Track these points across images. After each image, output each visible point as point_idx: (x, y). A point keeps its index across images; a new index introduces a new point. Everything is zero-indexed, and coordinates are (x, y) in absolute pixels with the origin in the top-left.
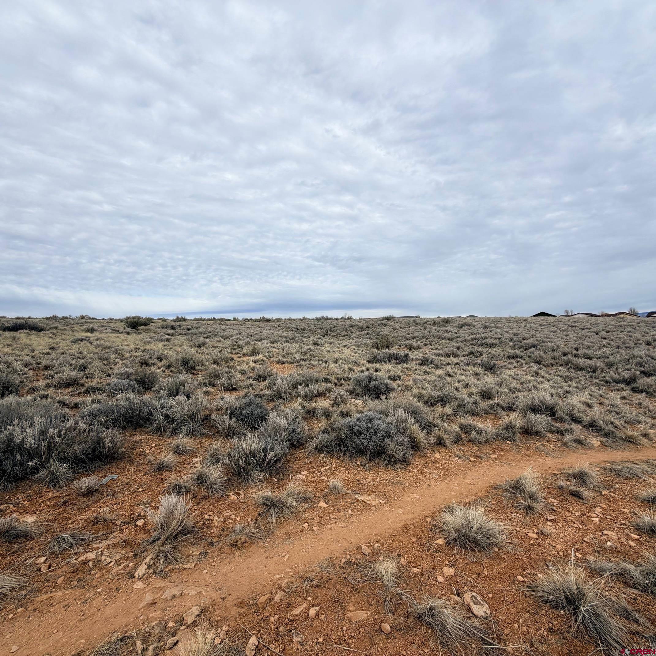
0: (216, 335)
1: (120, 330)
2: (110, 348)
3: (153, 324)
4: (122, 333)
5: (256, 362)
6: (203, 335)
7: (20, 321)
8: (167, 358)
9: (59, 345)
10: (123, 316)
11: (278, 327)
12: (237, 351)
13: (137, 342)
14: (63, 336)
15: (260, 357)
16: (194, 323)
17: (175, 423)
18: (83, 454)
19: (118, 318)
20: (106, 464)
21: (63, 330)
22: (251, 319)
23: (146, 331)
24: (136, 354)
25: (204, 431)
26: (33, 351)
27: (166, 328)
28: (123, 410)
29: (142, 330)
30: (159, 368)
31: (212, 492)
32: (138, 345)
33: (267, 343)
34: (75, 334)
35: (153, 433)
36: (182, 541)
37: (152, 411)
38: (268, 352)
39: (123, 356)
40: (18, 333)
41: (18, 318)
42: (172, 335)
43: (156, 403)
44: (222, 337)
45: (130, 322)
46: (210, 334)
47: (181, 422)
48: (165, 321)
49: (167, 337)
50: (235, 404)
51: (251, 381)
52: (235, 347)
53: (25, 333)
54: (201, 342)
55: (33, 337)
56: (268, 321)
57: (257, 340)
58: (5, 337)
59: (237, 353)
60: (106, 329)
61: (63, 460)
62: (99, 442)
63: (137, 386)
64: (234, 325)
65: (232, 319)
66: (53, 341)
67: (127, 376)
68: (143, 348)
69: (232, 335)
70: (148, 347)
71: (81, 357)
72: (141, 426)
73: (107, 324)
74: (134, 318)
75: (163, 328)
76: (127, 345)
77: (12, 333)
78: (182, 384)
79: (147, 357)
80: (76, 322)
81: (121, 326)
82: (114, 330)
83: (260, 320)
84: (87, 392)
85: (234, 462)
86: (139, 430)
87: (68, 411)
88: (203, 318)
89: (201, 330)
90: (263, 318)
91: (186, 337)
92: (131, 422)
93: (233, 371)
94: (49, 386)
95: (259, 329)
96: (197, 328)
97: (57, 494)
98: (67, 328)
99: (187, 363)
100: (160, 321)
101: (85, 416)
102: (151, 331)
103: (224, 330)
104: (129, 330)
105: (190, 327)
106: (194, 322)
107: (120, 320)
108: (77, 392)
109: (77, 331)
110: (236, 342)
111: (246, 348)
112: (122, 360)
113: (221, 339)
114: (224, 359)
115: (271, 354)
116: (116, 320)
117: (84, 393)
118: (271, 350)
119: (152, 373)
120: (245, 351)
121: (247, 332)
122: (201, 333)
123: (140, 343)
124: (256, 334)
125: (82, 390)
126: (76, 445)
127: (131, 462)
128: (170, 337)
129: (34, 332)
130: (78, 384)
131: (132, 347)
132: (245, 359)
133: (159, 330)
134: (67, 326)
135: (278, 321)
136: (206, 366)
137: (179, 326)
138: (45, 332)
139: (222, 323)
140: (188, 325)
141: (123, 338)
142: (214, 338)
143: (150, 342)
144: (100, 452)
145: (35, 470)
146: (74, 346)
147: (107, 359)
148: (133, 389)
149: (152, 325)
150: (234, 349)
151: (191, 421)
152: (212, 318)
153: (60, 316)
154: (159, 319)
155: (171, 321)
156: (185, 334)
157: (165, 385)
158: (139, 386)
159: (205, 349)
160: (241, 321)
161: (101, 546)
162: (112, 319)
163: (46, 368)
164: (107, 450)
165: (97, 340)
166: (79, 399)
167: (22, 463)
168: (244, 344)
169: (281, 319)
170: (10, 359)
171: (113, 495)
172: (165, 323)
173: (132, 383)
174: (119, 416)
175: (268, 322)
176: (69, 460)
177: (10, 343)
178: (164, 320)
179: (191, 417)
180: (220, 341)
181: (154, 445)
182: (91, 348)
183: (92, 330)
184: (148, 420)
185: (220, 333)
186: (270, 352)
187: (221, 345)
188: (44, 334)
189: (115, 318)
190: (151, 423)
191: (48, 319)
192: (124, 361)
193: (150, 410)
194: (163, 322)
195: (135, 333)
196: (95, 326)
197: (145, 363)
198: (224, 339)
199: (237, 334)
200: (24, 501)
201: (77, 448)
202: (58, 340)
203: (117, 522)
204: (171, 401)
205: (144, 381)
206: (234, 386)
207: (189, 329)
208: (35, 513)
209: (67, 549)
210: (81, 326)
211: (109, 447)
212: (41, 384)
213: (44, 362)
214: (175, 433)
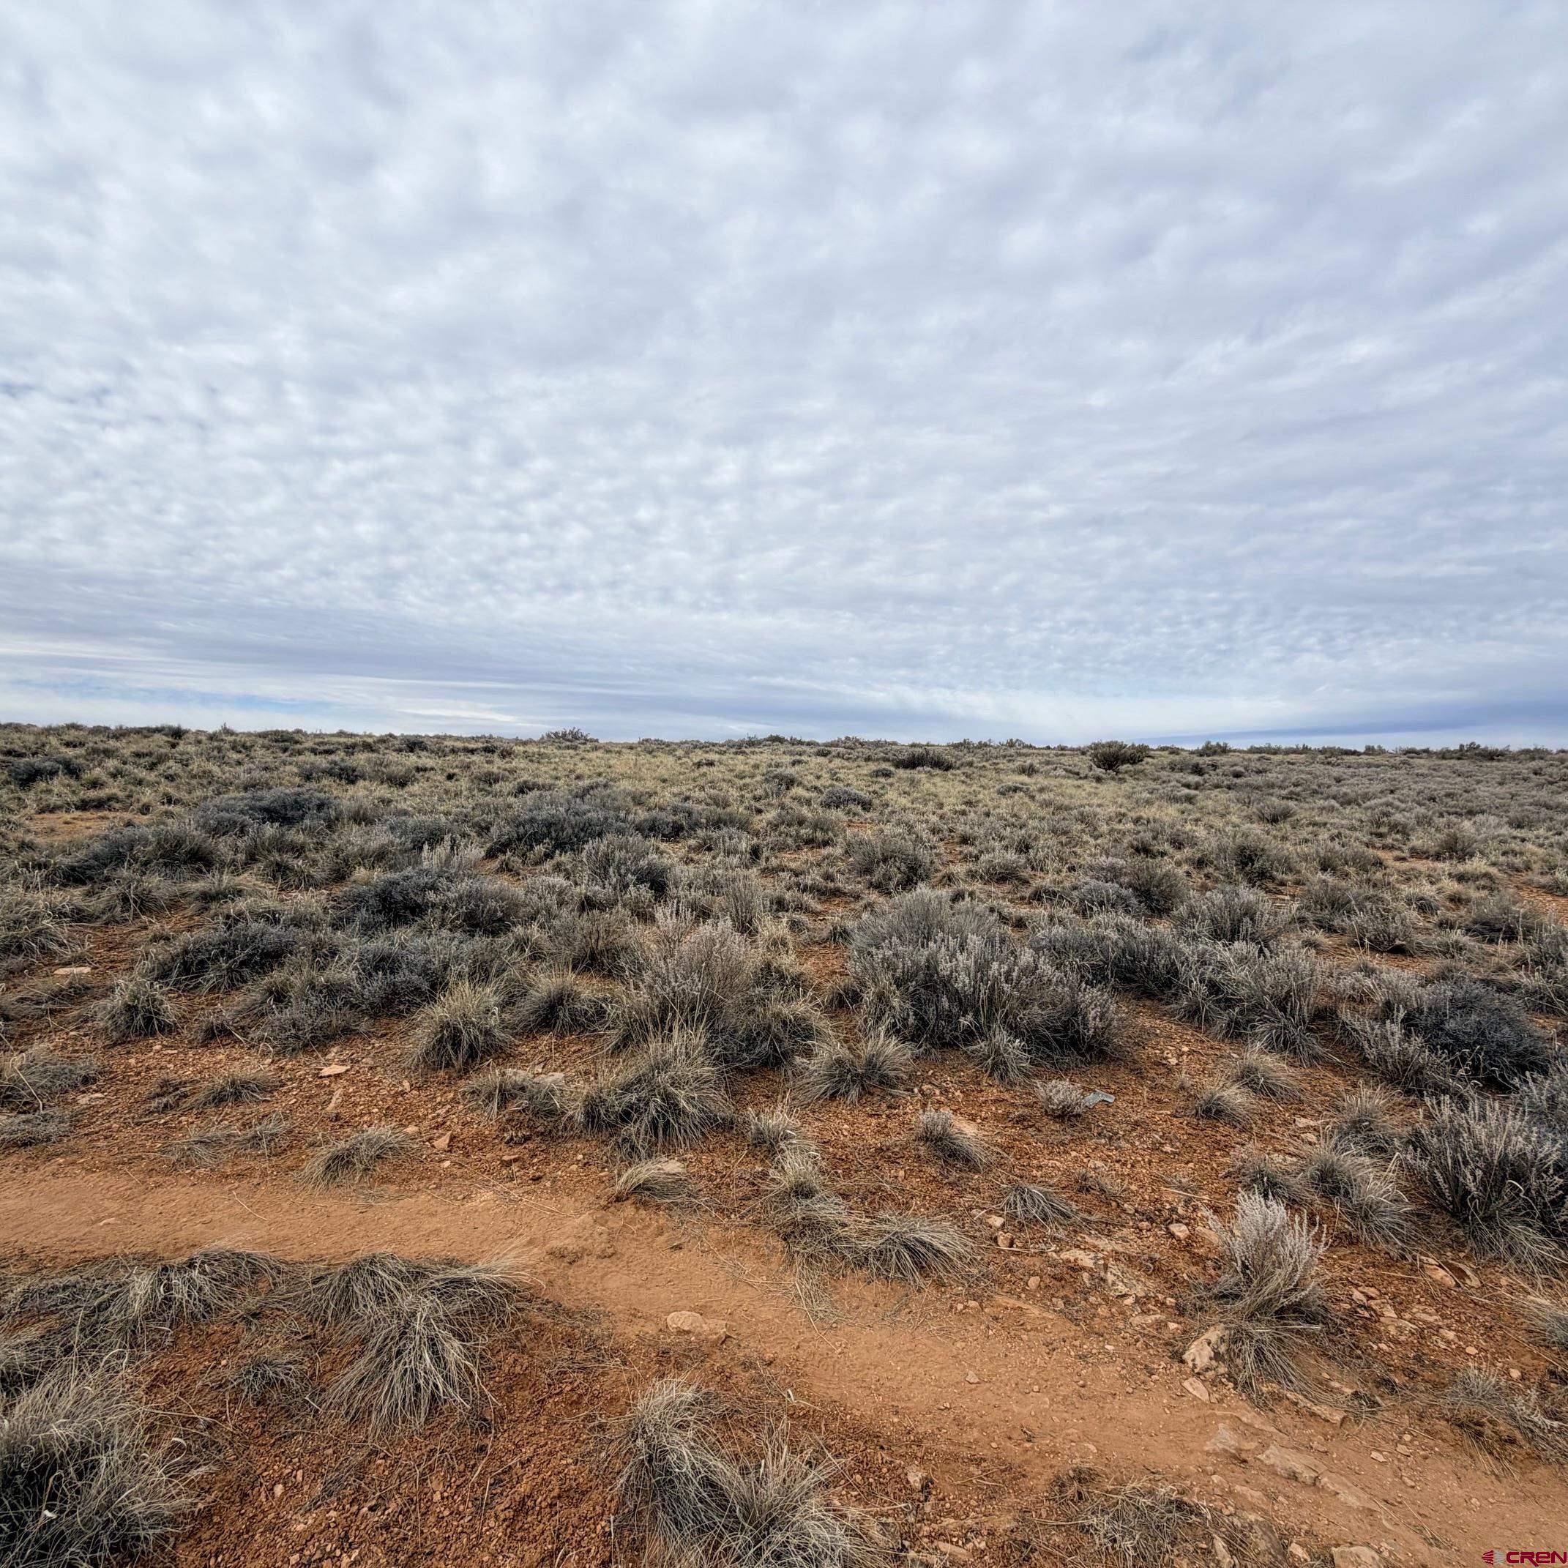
0: (1315, 792)
1: (1081, 771)
2: (1068, 808)
3: (1150, 760)
4: (1086, 777)
5: (1461, 878)
6: (1276, 791)
7: (918, 751)
8: (1193, 842)
9: (981, 797)
10: (1084, 742)
11: (1532, 776)
12: (1389, 841)
13: (1120, 800)
14: (984, 781)
15: (1476, 865)
16: (1250, 759)
17: (1237, 1009)
18: (1048, 1029)
19: (1075, 746)
20: (1089, 1063)
21: (981, 768)
22: (1426, 751)
23: (1136, 775)
24: (1120, 827)
25: (1319, 1050)
26: (941, 806)
27: (1181, 770)
28: (1113, 951)
29: (1126, 772)
30: (1179, 864)
31: (1369, 1231)
32: (1121, 806)
33: (1499, 825)
34: (1002, 776)
35: (1180, 1020)
36: (1298, 1332)
37: (1179, 965)
38: (1504, 854)
39: (1095, 829)
40: (915, 771)
41: (913, 745)
42: (1196, 788)
43: (1186, 949)
44: (1334, 798)
45: (1103, 754)
46: (1299, 789)
47: (1252, 1009)
48: (1178, 754)
49: (1186, 791)
50: (1419, 997)
51: (1457, 935)
52: (1384, 830)
53: (926, 773)
54: (1278, 811)
55: (937, 780)
56: (1492, 756)
57: (1459, 814)
58: (900, 778)
59: (1392, 848)
60: (1055, 769)
61: (1015, 1030)
62: (1075, 1011)
63: (1134, 901)
64: (1369, 765)
65: (1362, 750)
66: (968, 790)
67: (1114, 874)
68: (1133, 814)
69: (1366, 794)
70: (1146, 813)
71: (1016, 823)
72: (1149, 995)
73: (1055, 759)
74: (1110, 745)
75: (1173, 769)
76: (1099, 806)
77: (908, 771)
78: (1246, 914)
79: (1148, 836)
80: (1002, 753)
81: (1083, 764)
82: (1070, 771)
83: (1461, 754)
84: (1037, 896)
85: (1444, 1171)
86: (1148, 1003)
87: (1010, 932)
88: (1273, 746)
89: (1271, 776)
90: (1473, 747)
91: (1232, 794)
92: (1130, 981)
93: (1388, 896)
94: (972, 875)
95: (1459, 779)
96: (1259, 772)
97: (1007, 1096)
98: (987, 764)
99: (1252, 861)
100: (1166, 753)
101: (1042, 948)
102: (1146, 775)
103: (1338, 780)
104: (1099, 771)
105: (1242, 770)
106: (1250, 756)
107: (1079, 749)
108: (1019, 895)
109: (1005, 771)
110: (1386, 814)
111: (1420, 832)
112: (1096, 838)
113: (1333, 802)
114: (1354, 860)
115: (1518, 861)
116: (1072, 750)
117: (1030, 898)
118: (1517, 848)
119: (1166, 875)
120: (1417, 841)
121: (1419, 787)
122: (1272, 786)
123: (1125, 801)
124: (1448, 795)
125: (1027, 892)
126: (1036, 1007)
127: (1139, 1074)
128: (1193, 792)
129: (938, 771)
130: (1018, 878)
131: (1112, 810)
132: (1422, 865)
133: (1165, 773)
134: (987, 761)
135: (1533, 759)
136: (1298, 872)
137: (1213, 766)
138: (954, 772)
139: (1333, 760)
140: (1236, 765)
141: (1088, 789)
142: (1310, 800)
143: (1149, 802)
144: (1077, 1032)
145: (970, 1036)
146: (1004, 802)
147: (1065, 833)
148: (1127, 906)
149: (1147, 763)
150: (1380, 835)
151: (1280, 1014)
152: (1301, 746)
153: (976, 741)
154: (1163, 749)
155: (1192, 753)
156: (1229, 788)
157: (1204, 907)
158: (1140, 902)
159: (1288, 826)
160: (1393, 756)
161: (1101, 1247)
162: (1063, 749)
163: (965, 840)
164: (1091, 1032)
165: (1041, 790)
166: (1023, 911)
167: (950, 1017)
168: (1413, 822)
169: (1548, 752)
170: (912, 817)
171: (1110, 1138)
172: (1177, 758)
173: (1124, 892)
174: (1105, 963)
175: (1492, 759)
176: (1023, 1034)
177: (907, 789)
178: (1175, 751)
179: (1282, 1003)
180: (1332, 809)
181: (1185, 1049)
182: (1033, 806)
183: (1030, 771)
184: (1168, 984)
185: (1329, 787)
186: (1515, 853)
187: (1336, 820)
188: (953, 775)
189: (1069, 746)
190: (1175, 995)
191: (956, 746)
192: (1099, 841)
193: (1173, 964)
194: (1172, 756)
195: (1113, 779)
196: (1035, 762)
197: (1143, 850)
198: (1342, 804)
199: (1382, 792)
200: (956, 1090)
201: (1036, 1014)
202: (974, 787)
203: (1126, 1206)
204: (1223, 952)
205: (1149, 890)
206: (1398, 942)
207: (1237, 775)
208: (974, 1120)
209: (1037, 1221)
210: (1009, 761)
211: (1096, 1028)
212: (959, 869)
213: (961, 829)
214: (1236, 1033)
